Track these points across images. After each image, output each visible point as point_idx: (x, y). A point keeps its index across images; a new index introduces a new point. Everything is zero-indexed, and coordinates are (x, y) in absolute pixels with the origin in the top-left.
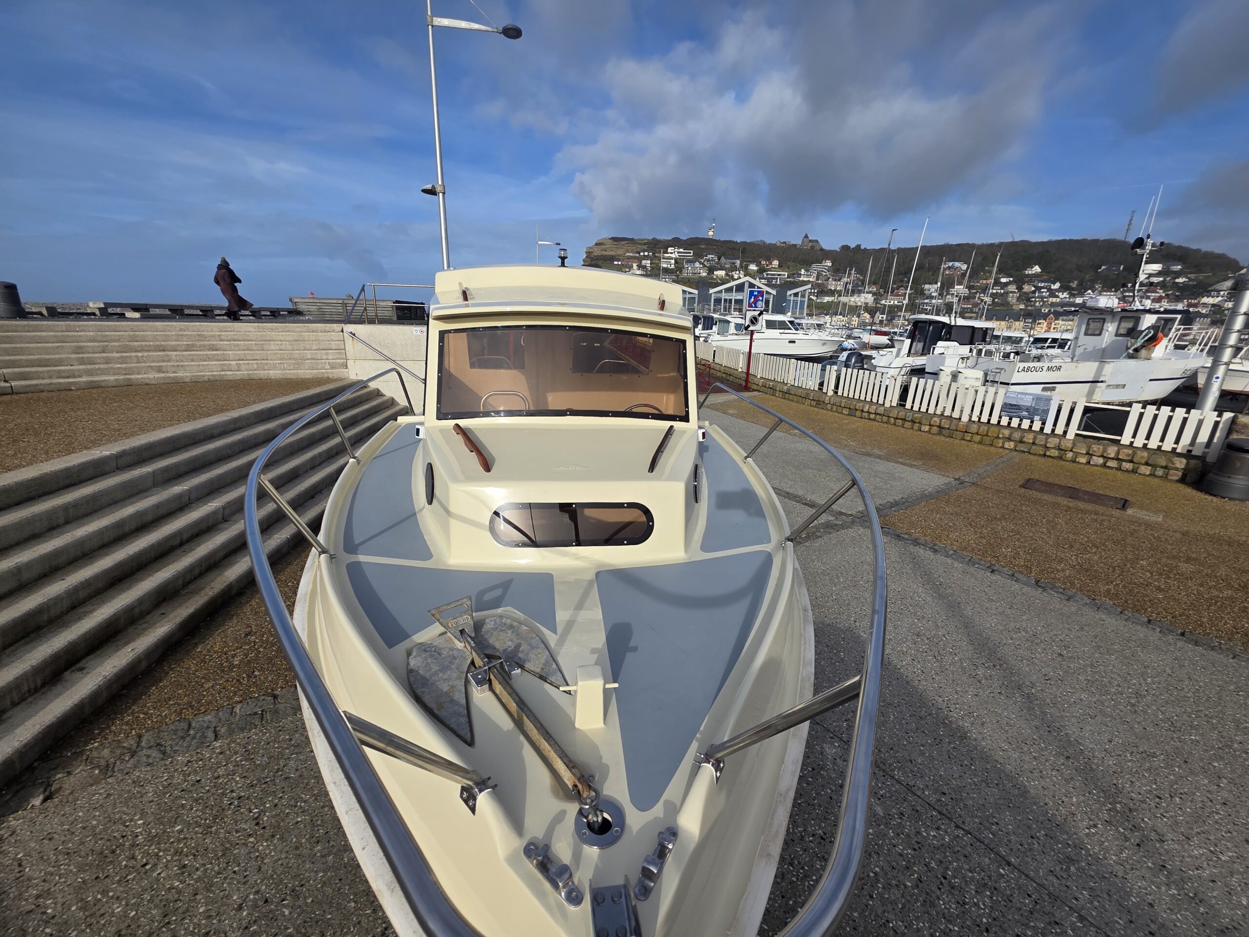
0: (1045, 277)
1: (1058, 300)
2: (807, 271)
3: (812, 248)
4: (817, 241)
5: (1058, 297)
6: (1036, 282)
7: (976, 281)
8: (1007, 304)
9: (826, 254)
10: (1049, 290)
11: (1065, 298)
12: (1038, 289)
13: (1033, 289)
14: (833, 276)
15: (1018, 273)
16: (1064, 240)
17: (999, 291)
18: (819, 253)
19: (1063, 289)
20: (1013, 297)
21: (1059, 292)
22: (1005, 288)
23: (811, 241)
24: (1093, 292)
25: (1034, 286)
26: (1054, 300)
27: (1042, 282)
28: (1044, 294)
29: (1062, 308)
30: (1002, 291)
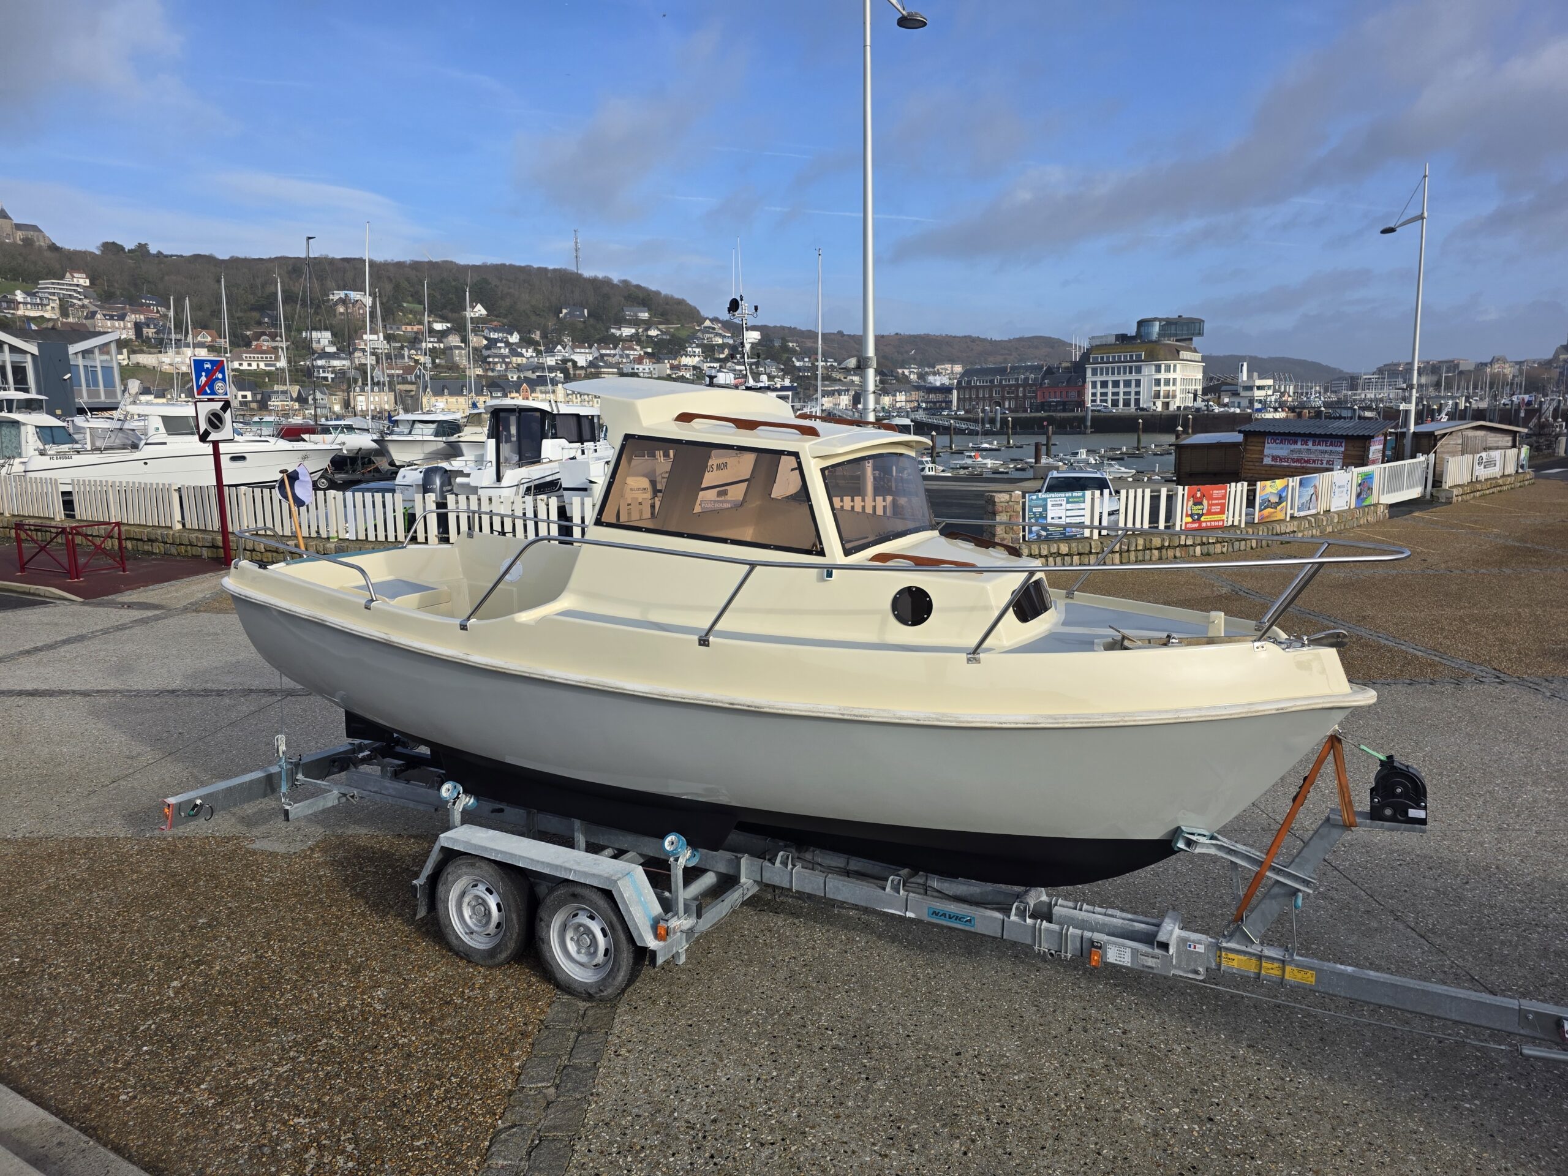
0: (495, 323)
1: (525, 360)
2: (28, 293)
3: (28, 242)
4: (35, 228)
5: (522, 355)
6: (486, 331)
7: (394, 327)
8: (454, 367)
9: (72, 261)
10: (508, 344)
11: (532, 357)
12: (492, 343)
13: (485, 342)
14: (101, 308)
15: (455, 315)
16: (503, 266)
17: (435, 345)
18: (48, 254)
19: (526, 342)
20: (460, 355)
21: (522, 348)
22: (445, 340)
23: (18, 227)
24: (564, 349)
25: (486, 338)
26: (519, 360)
27: (495, 330)
28: (502, 351)
29: (533, 372)
30: (442, 346)
